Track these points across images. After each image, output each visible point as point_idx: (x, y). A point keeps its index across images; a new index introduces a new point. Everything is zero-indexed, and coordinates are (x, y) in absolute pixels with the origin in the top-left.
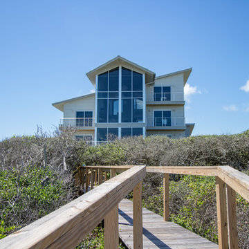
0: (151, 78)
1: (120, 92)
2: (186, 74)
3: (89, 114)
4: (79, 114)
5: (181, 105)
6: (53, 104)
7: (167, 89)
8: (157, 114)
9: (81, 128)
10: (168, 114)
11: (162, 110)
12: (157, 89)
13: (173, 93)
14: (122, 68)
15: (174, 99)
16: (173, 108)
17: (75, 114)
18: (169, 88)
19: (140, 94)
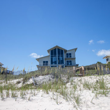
0: (66, 51)
1: (57, 55)
2: (76, 49)
3: (47, 62)
4: (44, 62)
5: (75, 59)
6: (36, 59)
7: (70, 54)
8: (68, 61)
9: (45, 66)
10: (71, 61)
12: (67, 54)
13: (72, 55)
14: (58, 48)
15: (72, 57)
16: (72, 59)
17: (43, 62)
18: (71, 54)
19: (63, 56)
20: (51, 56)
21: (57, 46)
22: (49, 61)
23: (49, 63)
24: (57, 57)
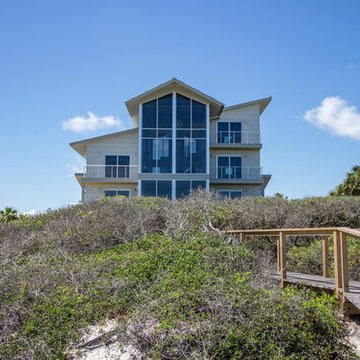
0: (218, 109)
1: (174, 129)
2: (263, 104)
3: (125, 160)
4: (110, 160)
5: (257, 148)
6: (71, 144)
7: (237, 126)
8: (223, 161)
9: (112, 179)
10: (237, 162)
11: (229, 156)
12: (223, 126)
13: (245, 133)
14: (178, 95)
15: (246, 140)
16: (245, 152)
17: (104, 160)
18: (239, 124)
19: (203, 134)
20: (145, 133)
21: (174, 83)
22: (136, 154)
23: (135, 166)
24: (174, 139)
